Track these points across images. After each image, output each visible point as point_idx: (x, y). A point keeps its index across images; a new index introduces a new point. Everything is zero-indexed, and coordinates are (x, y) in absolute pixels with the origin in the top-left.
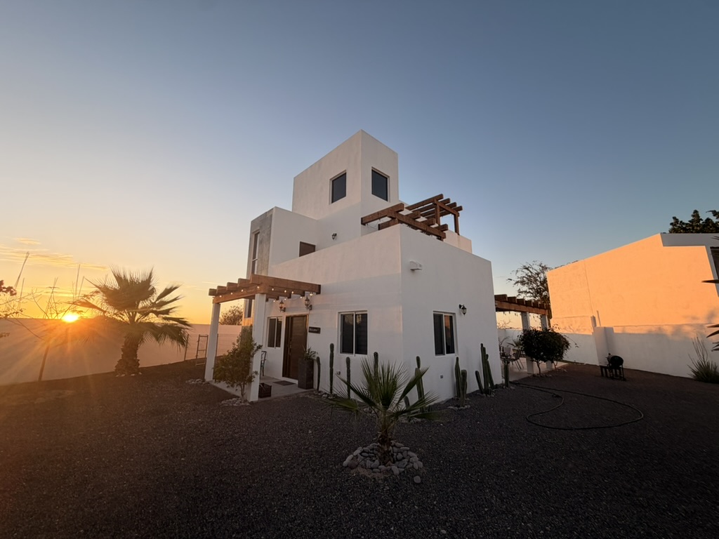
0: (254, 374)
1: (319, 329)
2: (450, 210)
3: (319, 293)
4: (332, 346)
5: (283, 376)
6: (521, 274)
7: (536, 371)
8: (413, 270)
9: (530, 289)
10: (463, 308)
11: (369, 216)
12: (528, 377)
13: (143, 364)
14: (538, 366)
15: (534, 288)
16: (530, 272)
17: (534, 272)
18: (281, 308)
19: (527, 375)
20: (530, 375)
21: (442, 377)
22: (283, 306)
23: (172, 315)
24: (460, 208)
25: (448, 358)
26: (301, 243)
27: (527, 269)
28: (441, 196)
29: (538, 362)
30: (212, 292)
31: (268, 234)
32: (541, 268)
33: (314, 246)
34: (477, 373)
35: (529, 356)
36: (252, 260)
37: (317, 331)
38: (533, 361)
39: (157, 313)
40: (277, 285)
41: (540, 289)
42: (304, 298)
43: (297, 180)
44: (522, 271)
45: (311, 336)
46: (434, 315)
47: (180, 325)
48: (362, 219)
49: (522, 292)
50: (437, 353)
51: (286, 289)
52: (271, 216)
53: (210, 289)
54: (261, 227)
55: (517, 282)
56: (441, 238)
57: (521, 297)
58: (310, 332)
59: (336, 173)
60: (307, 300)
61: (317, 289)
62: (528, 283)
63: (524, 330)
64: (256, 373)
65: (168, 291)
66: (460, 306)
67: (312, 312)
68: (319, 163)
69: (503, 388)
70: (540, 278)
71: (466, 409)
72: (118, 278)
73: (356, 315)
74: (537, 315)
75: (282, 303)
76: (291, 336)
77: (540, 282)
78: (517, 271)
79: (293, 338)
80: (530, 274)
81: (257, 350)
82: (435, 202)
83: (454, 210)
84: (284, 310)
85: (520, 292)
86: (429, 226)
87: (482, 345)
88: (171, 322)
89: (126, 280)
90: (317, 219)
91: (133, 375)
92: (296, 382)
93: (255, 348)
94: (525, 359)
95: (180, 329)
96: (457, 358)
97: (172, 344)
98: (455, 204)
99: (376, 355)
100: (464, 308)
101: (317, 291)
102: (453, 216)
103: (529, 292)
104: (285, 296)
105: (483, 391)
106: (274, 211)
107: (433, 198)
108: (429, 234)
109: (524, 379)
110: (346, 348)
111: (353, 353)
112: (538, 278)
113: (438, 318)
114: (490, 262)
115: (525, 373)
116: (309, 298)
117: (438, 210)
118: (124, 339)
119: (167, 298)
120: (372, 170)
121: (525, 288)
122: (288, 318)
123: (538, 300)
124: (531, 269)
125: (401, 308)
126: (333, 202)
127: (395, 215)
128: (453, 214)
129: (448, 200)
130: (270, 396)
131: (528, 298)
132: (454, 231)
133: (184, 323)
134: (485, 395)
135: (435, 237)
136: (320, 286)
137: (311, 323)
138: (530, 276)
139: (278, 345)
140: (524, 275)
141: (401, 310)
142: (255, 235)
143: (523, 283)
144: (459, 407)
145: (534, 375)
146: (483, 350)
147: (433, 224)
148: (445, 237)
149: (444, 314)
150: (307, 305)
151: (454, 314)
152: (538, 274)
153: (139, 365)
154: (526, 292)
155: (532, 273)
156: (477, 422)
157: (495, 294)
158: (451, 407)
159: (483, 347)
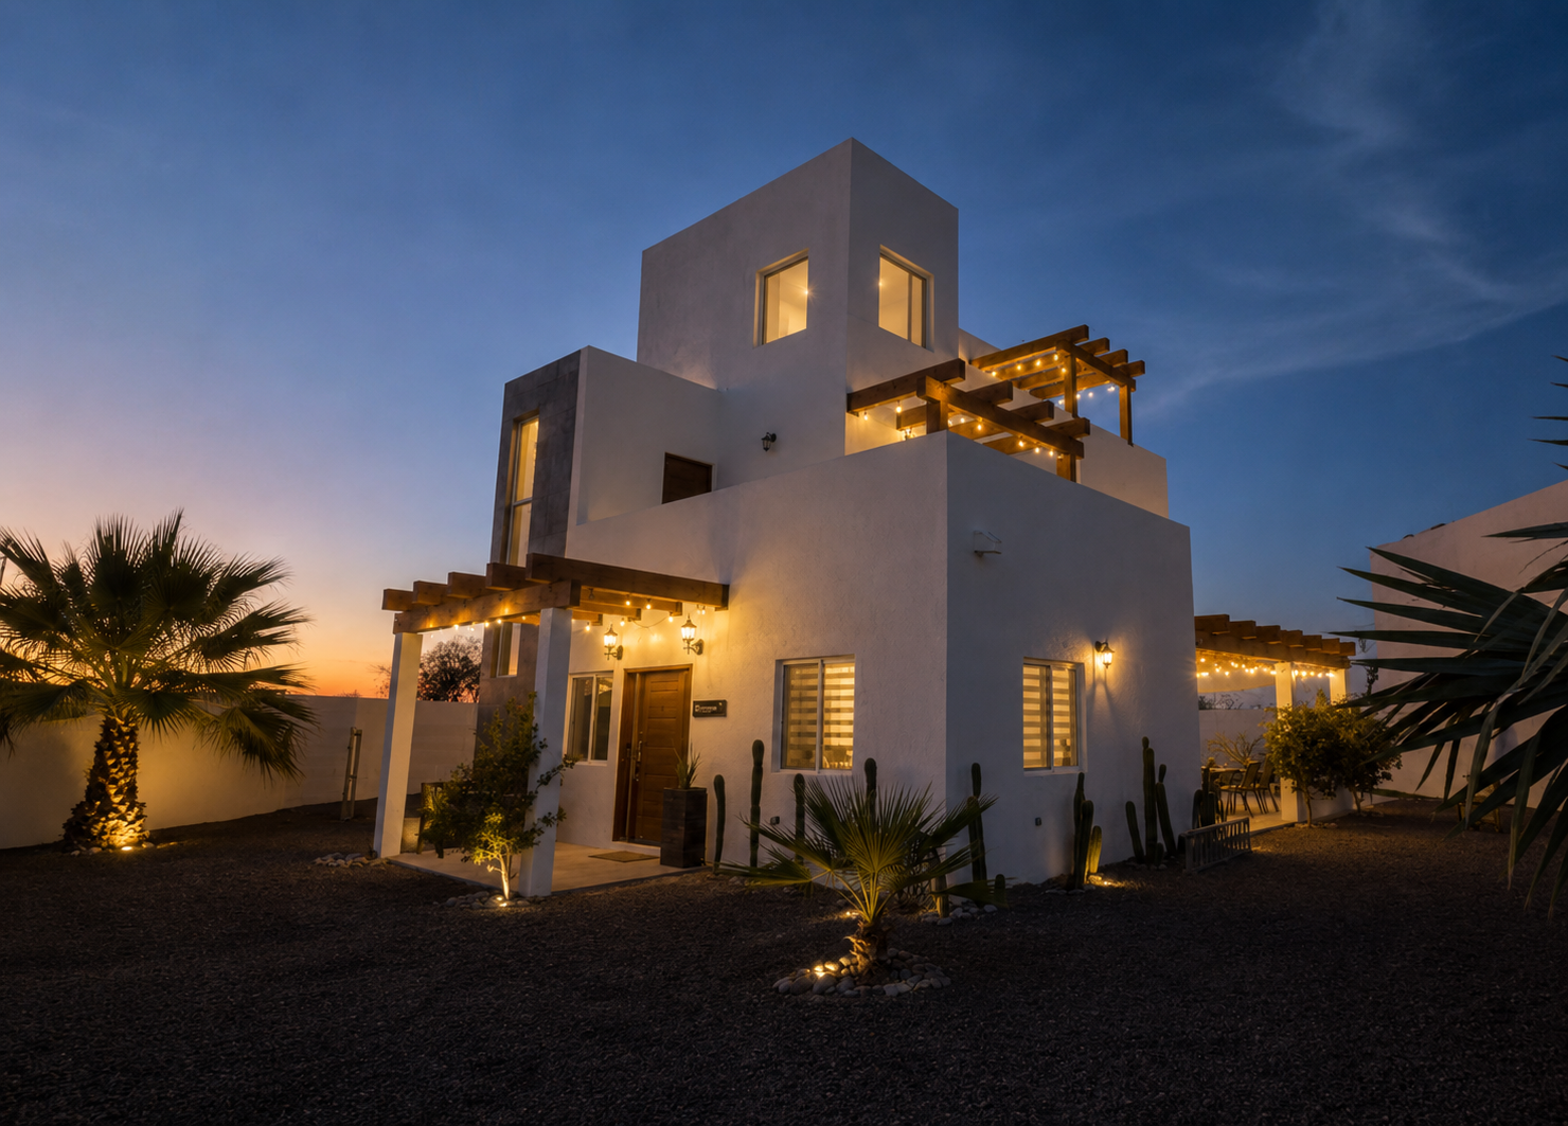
1: (724, 702)
3: (723, 606)
4: (758, 748)
5: (616, 838)
8: (979, 554)
10: (1105, 649)
11: (870, 391)
18: (611, 647)
21: (1038, 821)
24: (1141, 367)
25: (1059, 778)
26: (669, 457)
28: (1083, 331)
30: (392, 599)
31: (565, 430)
33: (706, 469)
34: (1130, 807)
37: (717, 709)
42: (679, 619)
45: (699, 726)
52: (575, 375)
53: (388, 591)
54: (543, 404)
58: (696, 713)
60: (690, 626)
61: (719, 596)
66: (1098, 644)
67: (702, 659)
76: (642, 727)
79: (646, 733)
83: (1124, 370)
84: (619, 655)
87: (1146, 742)
90: (716, 388)
92: (656, 851)
96: (1081, 777)
98: (1123, 354)
99: (870, 766)
100: (1108, 649)
101: (719, 602)
102: (1121, 386)
104: (622, 613)
105: (1147, 855)
106: (583, 359)
114: (1188, 528)
116: (694, 620)
122: (630, 675)
129: (1104, 343)
136: (726, 587)
137: (701, 689)
139: (601, 754)
146: (1148, 754)
150: (688, 640)
151: (1080, 664)
157: (1197, 614)
159: (1150, 746)
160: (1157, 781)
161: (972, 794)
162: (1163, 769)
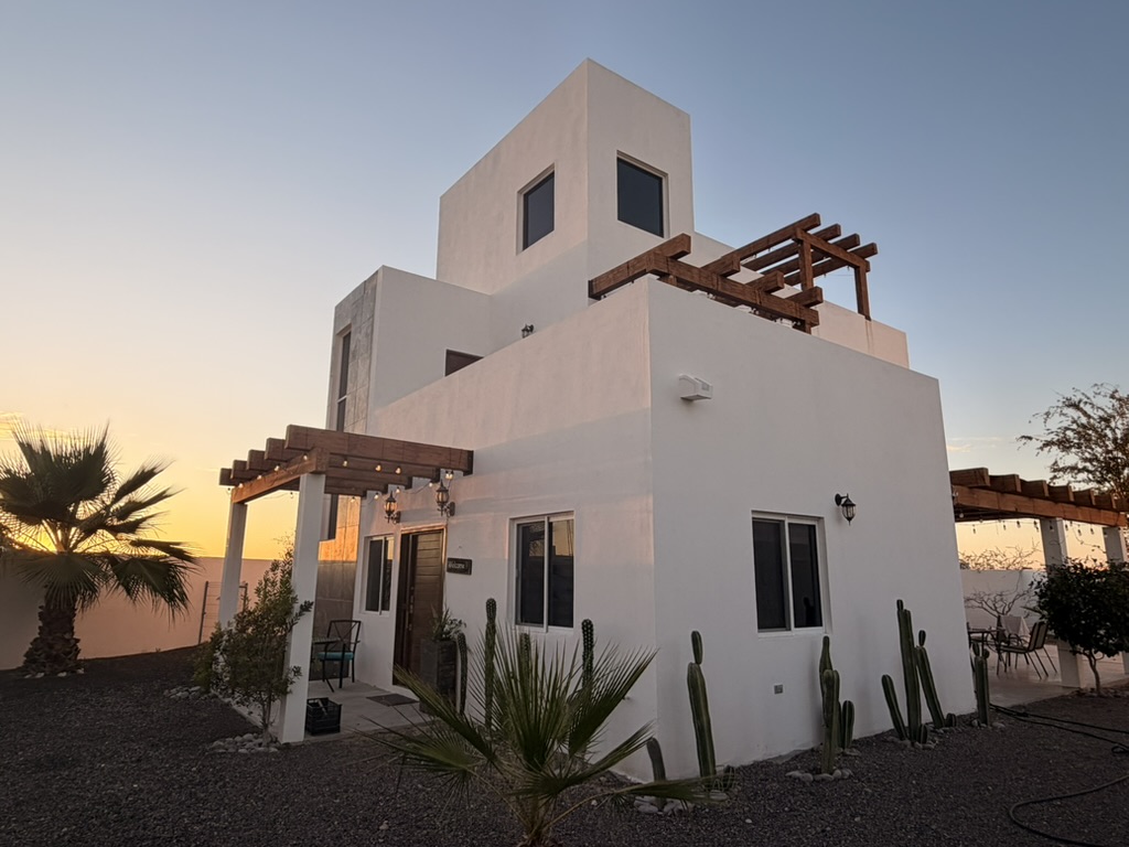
0: (291, 675)
1: (470, 562)
2: (841, 255)
3: (468, 471)
4: (491, 606)
5: (394, 683)
6: (1057, 423)
7: (1086, 680)
8: (688, 400)
9: (1086, 460)
10: (843, 503)
11: (607, 274)
12: (1063, 698)
13: (87, 651)
14: (1093, 667)
15: (1097, 459)
16: (1085, 413)
17: (1096, 414)
18: (389, 512)
19: (1060, 692)
20: (1067, 693)
21: (779, 690)
22: (394, 506)
23: (145, 534)
24: (871, 250)
25: (799, 641)
26: (449, 353)
27: (1076, 406)
28: (814, 220)
29: (1090, 656)
30: (227, 478)
31: (367, 335)
32: (1117, 404)
33: (470, 356)
34: (887, 683)
35: (1064, 639)
36: (337, 401)
37: (464, 567)
38: (1075, 652)
39: (114, 530)
40: (355, 452)
41: (1115, 459)
42: (438, 486)
43: (447, 202)
44: (1062, 414)
45: (452, 581)
46: (756, 523)
47: (173, 560)
48: (590, 283)
49: (1064, 470)
50: (764, 624)
51: (379, 461)
52: (375, 288)
53: (223, 470)
54: (354, 318)
55: (1048, 444)
56: (803, 324)
57: (1060, 483)
58: (450, 570)
59: (529, 174)
60: (443, 490)
61: (465, 462)
62: (1079, 446)
63: (1049, 568)
64: (297, 671)
65: (143, 477)
66: (838, 499)
67: (453, 521)
68: (494, 155)
69: (971, 725)
70: (1113, 430)
71: (837, 780)
72: (27, 449)
73: (550, 524)
74: (1088, 526)
75: (391, 500)
76: (413, 584)
77: (1115, 440)
78: (1048, 414)
79: (417, 587)
80: (1084, 420)
81: (300, 614)
82: (800, 237)
83: (855, 255)
84: (398, 520)
85: (1056, 469)
86: (769, 292)
87: (900, 604)
88: (153, 552)
89: (46, 452)
90: (487, 292)
91: (64, 674)
93: (296, 608)
94: (1055, 648)
95: (168, 566)
96: (826, 641)
97: (156, 605)
98: (854, 239)
99: (588, 628)
100: (849, 504)
101: (466, 468)
102: (852, 270)
103: (1085, 469)
104: (398, 483)
105: (907, 732)
106: (380, 275)
107: (793, 226)
108: (773, 315)
109: (1045, 703)
110: (528, 612)
111: (542, 623)
112: (1108, 432)
113: (767, 532)
114: (937, 380)
115: (1056, 686)
116: (446, 485)
117: (809, 258)
118: (45, 591)
119: (142, 493)
120: (619, 159)
121: (1071, 459)
122: (405, 537)
123: (1112, 491)
124: (1088, 408)
125: (651, 500)
126: (526, 246)
127: (669, 265)
128: (850, 265)
129: (834, 230)
130: (338, 730)
131: (1080, 484)
132: (855, 308)
133: (181, 555)
134: (908, 742)
135: (788, 324)
136: (470, 454)
137: (454, 549)
138: (1084, 426)
139: (386, 607)
140: (1065, 424)
141: (651, 507)
142: (344, 341)
143: (1064, 444)
144: (816, 771)
145: (1080, 693)
146: (904, 618)
147: (779, 288)
148: (815, 323)
149: (787, 521)
150: (442, 503)
151: (819, 519)
152: (1106, 420)
153: (78, 651)
154: (1073, 469)
155: (1089, 417)
156: (853, 817)
157: (952, 468)
158: (796, 773)
159: (905, 608)
160: (917, 643)
161: (694, 662)
162: (922, 635)
